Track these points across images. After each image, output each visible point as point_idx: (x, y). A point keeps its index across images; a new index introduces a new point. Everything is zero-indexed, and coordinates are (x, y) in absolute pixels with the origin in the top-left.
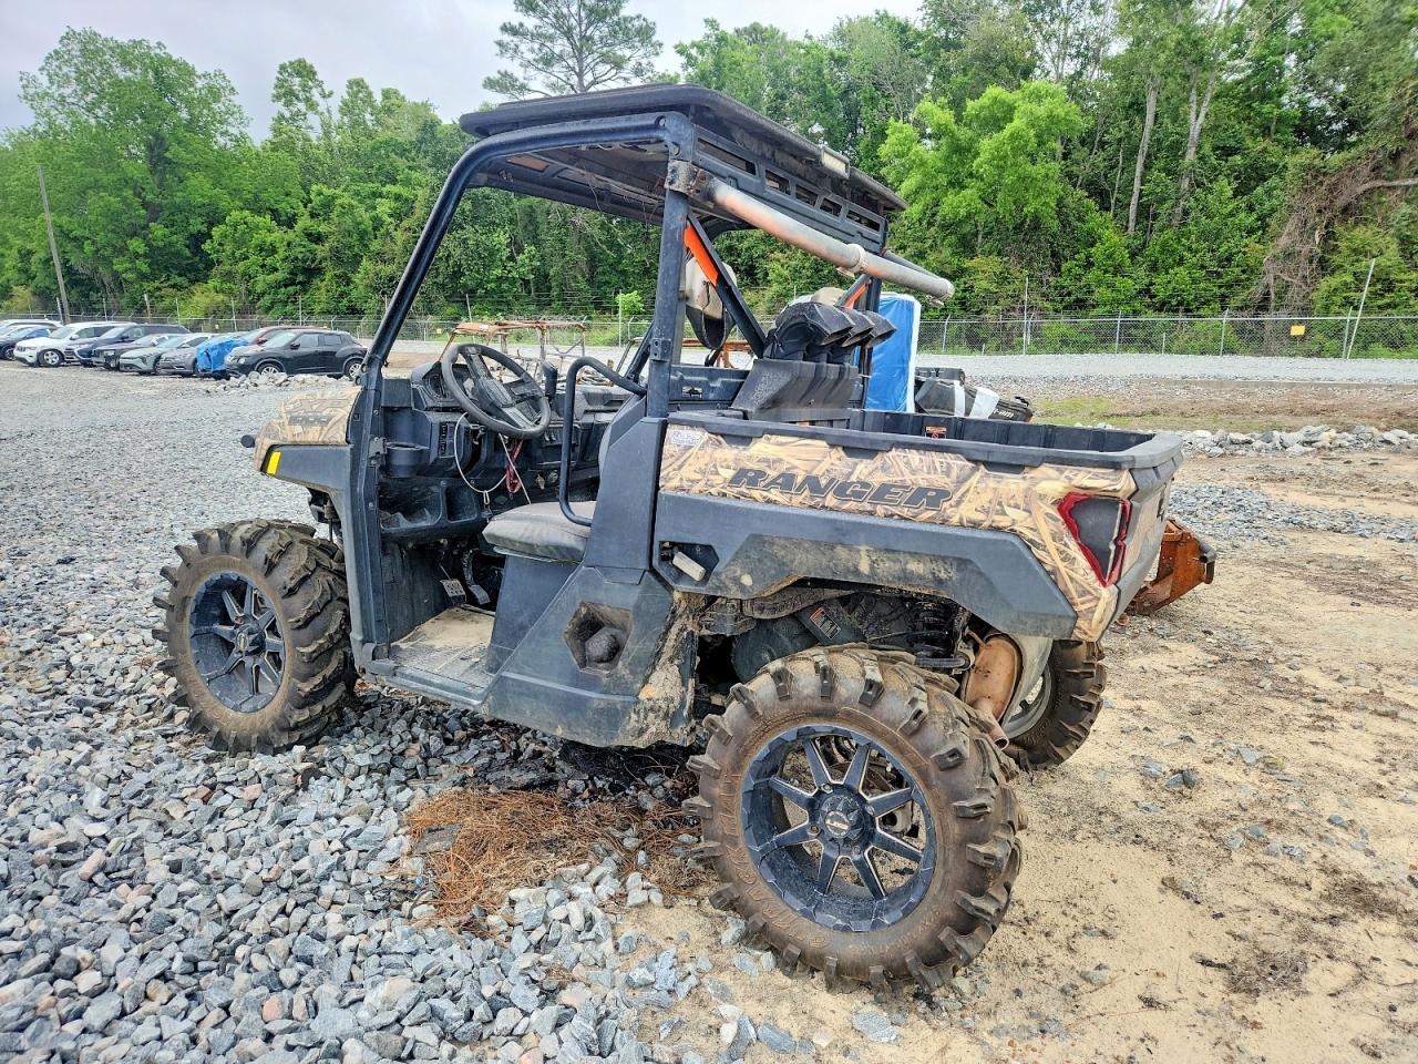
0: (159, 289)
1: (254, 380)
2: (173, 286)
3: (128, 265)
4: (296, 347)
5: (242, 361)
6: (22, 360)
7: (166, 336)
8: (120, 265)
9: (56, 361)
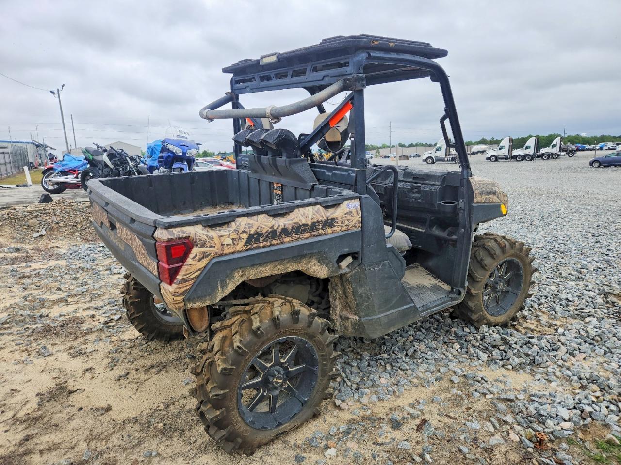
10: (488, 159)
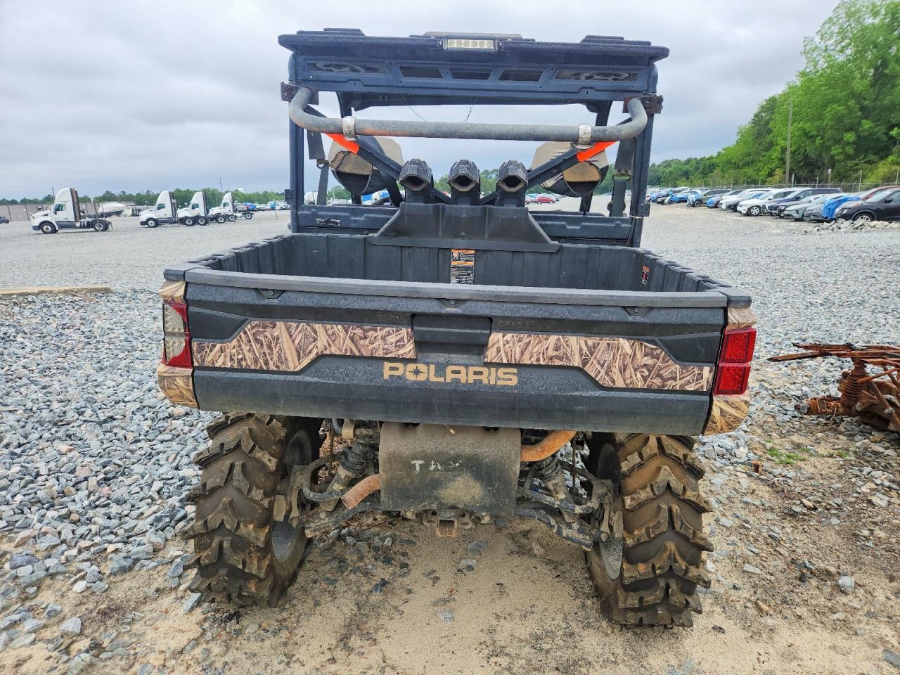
0: (857, 164)
1: (839, 225)
2: (867, 162)
3: (840, 150)
4: (890, 201)
5: (845, 212)
6: (740, 212)
7: (820, 195)
8: (835, 151)
9: (757, 213)
10: (143, 223)
